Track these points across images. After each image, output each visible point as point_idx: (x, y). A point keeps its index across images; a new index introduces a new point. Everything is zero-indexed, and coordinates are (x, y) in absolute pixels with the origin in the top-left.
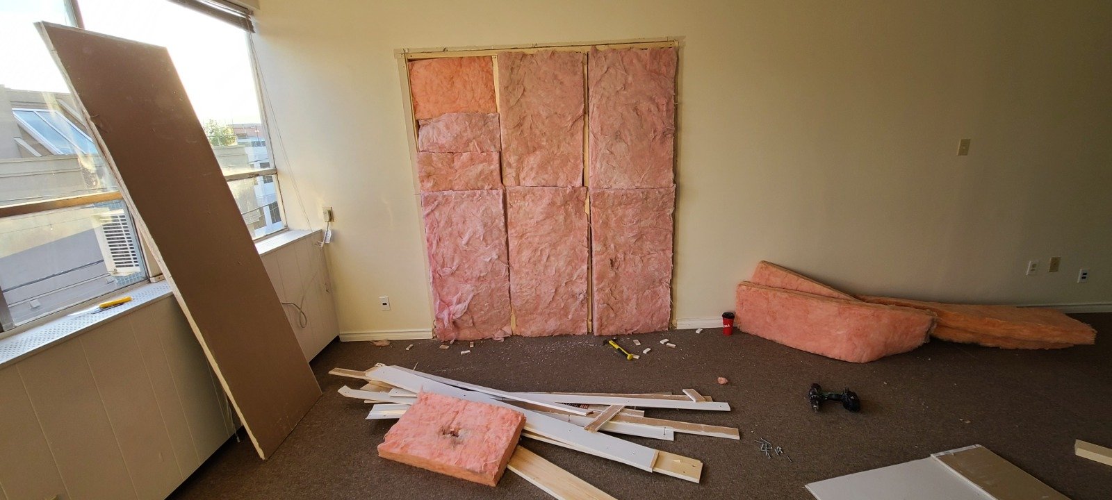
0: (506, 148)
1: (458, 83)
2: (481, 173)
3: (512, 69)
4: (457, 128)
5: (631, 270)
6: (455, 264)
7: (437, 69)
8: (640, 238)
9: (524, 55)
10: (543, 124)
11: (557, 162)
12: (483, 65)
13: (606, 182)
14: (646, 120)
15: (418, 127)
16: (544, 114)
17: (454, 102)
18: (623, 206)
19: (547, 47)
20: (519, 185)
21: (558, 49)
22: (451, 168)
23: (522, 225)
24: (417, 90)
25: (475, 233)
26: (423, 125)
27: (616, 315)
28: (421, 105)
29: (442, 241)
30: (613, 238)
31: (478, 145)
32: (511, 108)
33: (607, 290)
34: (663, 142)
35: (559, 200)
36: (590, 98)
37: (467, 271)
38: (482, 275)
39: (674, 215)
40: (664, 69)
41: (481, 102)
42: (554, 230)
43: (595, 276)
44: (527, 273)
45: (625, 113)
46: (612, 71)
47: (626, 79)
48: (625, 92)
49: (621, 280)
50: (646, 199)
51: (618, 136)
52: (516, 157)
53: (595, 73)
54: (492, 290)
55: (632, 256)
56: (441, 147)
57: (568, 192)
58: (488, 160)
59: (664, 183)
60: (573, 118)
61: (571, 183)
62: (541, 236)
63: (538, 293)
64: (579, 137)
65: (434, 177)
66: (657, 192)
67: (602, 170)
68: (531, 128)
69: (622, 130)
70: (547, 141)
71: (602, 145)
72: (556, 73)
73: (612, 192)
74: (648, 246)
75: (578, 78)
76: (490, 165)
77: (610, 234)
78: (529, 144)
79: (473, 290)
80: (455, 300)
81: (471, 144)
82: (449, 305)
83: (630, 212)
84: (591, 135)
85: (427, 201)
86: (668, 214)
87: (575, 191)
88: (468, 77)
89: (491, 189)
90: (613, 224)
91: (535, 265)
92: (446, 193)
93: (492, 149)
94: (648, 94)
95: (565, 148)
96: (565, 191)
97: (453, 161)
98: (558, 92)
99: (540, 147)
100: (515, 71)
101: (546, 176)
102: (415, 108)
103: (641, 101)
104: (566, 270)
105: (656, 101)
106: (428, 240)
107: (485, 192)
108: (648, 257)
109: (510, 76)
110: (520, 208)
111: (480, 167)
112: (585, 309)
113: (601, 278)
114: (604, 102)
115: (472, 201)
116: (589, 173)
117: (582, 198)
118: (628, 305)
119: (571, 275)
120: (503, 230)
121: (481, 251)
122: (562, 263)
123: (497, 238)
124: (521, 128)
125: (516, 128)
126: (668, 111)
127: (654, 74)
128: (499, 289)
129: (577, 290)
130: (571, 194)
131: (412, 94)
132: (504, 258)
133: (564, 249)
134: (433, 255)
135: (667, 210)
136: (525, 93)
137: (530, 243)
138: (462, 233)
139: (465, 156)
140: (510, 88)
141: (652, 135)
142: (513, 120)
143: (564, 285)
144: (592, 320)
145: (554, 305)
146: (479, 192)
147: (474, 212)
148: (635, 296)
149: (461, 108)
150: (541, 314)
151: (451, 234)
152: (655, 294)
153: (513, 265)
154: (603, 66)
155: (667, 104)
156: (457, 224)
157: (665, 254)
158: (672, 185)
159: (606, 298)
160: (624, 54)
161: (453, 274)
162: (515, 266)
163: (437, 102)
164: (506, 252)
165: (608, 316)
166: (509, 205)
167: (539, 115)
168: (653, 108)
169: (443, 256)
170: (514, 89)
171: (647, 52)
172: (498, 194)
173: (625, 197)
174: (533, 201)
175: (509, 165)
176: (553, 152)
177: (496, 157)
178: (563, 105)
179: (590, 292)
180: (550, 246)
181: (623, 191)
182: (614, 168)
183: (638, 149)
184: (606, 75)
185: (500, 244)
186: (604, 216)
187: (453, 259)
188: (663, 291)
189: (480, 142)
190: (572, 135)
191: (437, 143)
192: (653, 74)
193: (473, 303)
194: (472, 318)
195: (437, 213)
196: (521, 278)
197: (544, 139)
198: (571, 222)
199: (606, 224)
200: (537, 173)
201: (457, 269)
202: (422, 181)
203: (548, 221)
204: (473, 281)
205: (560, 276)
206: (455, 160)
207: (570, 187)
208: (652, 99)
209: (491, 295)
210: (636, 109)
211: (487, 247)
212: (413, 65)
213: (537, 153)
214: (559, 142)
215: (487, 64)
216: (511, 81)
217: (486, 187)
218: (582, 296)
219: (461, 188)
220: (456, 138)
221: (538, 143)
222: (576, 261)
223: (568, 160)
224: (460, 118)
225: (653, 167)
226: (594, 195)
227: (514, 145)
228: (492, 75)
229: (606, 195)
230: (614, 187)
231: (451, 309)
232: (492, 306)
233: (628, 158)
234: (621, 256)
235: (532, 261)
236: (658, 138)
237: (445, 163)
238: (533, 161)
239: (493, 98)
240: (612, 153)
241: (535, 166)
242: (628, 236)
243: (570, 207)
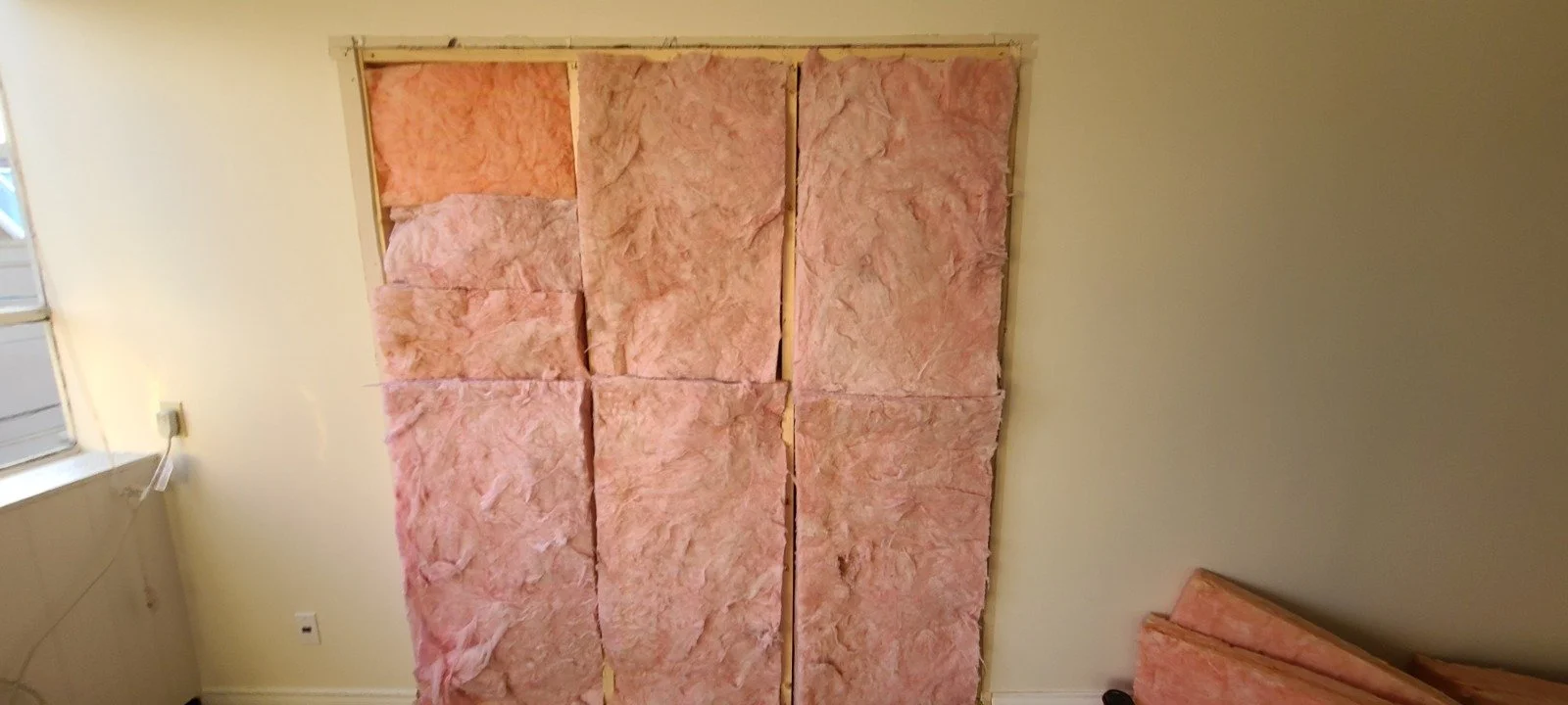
0: (594, 285)
1: (485, 125)
2: (531, 342)
3: (612, 95)
4: (474, 232)
5: (887, 585)
6: (464, 552)
7: (432, 90)
8: (912, 511)
9: (644, 65)
10: (685, 230)
11: (717, 322)
12: (546, 82)
13: (832, 375)
14: (935, 232)
15: (389, 225)
16: (686, 206)
17: (475, 169)
18: (871, 436)
19: (701, 46)
20: (624, 372)
21: (727, 54)
22: (459, 325)
23: (627, 468)
24: (385, 136)
25: (511, 484)
26: (403, 221)
27: (848, 686)
28: (397, 175)
29: (432, 496)
30: (847, 508)
31: (526, 273)
32: (606, 189)
33: (829, 629)
34: (975, 287)
35: (718, 415)
36: (801, 173)
37: (492, 569)
38: (530, 579)
39: (994, 460)
40: (983, 111)
41: (540, 170)
42: (704, 484)
43: (800, 595)
44: (639, 581)
45: (886, 213)
46: (856, 109)
47: (891, 130)
48: (887, 162)
49: (862, 605)
50: (930, 422)
51: (865, 267)
52: (619, 307)
53: (814, 113)
54: (554, 615)
55: (890, 552)
56: (436, 276)
57: (740, 394)
58: (548, 311)
59: (975, 385)
60: (757, 217)
61: (749, 371)
62: (671, 496)
63: (664, 626)
64: (772, 264)
65: (418, 344)
66: (958, 409)
67: (825, 345)
68: (654, 237)
69: (875, 253)
70: (694, 271)
71: (826, 289)
72: (720, 108)
73: (848, 403)
74: (928, 529)
75: (773, 122)
76: (553, 323)
77: (839, 501)
78: (650, 275)
79: (506, 616)
80: (461, 636)
81: (510, 271)
82: (446, 649)
83: (890, 449)
84: (800, 260)
85: (396, 402)
86: (983, 458)
87: (758, 393)
88: (510, 113)
89: (559, 378)
90: (846, 475)
91: (658, 561)
92: (443, 385)
93: (561, 284)
94: (942, 168)
95: (737, 290)
96: (733, 392)
97: (466, 309)
98: (722, 154)
99: (677, 285)
100: (621, 100)
101: (688, 355)
102: (382, 180)
103: (926, 185)
104: (731, 575)
105: (963, 186)
106: (399, 495)
107: (542, 385)
108: (932, 554)
109: (606, 111)
110: (624, 427)
111: (530, 326)
112: (776, 666)
113: (816, 599)
114: (834, 182)
115: (508, 406)
116: (792, 354)
117: (777, 407)
118: (877, 662)
119: (744, 587)
120: (583, 476)
121: (526, 525)
122: (722, 559)
123: (567, 497)
124: (632, 236)
125: (618, 237)
126: (990, 210)
127: (959, 122)
128: (572, 612)
129: (757, 624)
130: (748, 401)
131: (375, 148)
132: (585, 543)
133: (728, 529)
134: (409, 532)
135: (979, 449)
136: (643, 155)
137: (646, 510)
138: (482, 482)
139: (496, 299)
140: (606, 140)
141: (948, 268)
142: (610, 218)
143: (725, 610)
144: (792, 685)
145: (702, 654)
146: (526, 385)
147: (512, 433)
148: (895, 644)
149: (490, 184)
150: (671, 673)
151: (454, 485)
152: (943, 639)
153: (606, 559)
154: (835, 97)
155: (990, 193)
156: (471, 460)
157: (970, 550)
158: (995, 390)
159: (826, 648)
160: (885, 68)
161: (457, 576)
162: (611, 562)
163: (432, 168)
164: (589, 528)
165: (829, 690)
166: (596, 420)
167: (673, 207)
168: (955, 203)
169: (434, 532)
170: (615, 144)
171: (946, 68)
172: (571, 392)
173: (878, 415)
174: (655, 412)
175: (602, 324)
176: (708, 298)
177: (568, 303)
178: (733, 188)
179: (787, 626)
180: (695, 519)
181: (874, 403)
182: (854, 344)
183: (915, 299)
184: (843, 121)
185: (575, 510)
186: (827, 457)
187: (459, 543)
188: (963, 633)
189: (533, 268)
190: (755, 259)
191: (428, 266)
192: (957, 120)
193: (508, 645)
194: (506, 677)
195: (421, 433)
196: (623, 591)
197: (687, 266)
198: (747, 466)
199: (831, 476)
200: (668, 346)
201: (470, 564)
202: (390, 354)
203: (690, 463)
204: (509, 593)
205: (716, 589)
206: (472, 308)
207: (745, 382)
208: (951, 181)
209: (552, 626)
210: (912, 204)
211: (541, 516)
212: (377, 78)
213: (671, 297)
214: (724, 273)
215: (554, 82)
216: (608, 123)
217: (546, 374)
218: (767, 639)
219: (483, 375)
220: (473, 254)
221: (672, 277)
222: (758, 556)
223: (744, 317)
224: (483, 207)
225: (950, 344)
226: (802, 408)
227: (613, 275)
228: (567, 108)
229: (832, 409)
230: (854, 388)
231: (452, 658)
232: (555, 650)
233: (889, 320)
234: (863, 550)
235: (649, 552)
236: (964, 275)
237: (444, 315)
238: (658, 316)
239: (568, 163)
240: (849, 307)
241: (663, 329)
242: (881, 507)
243: (746, 431)
